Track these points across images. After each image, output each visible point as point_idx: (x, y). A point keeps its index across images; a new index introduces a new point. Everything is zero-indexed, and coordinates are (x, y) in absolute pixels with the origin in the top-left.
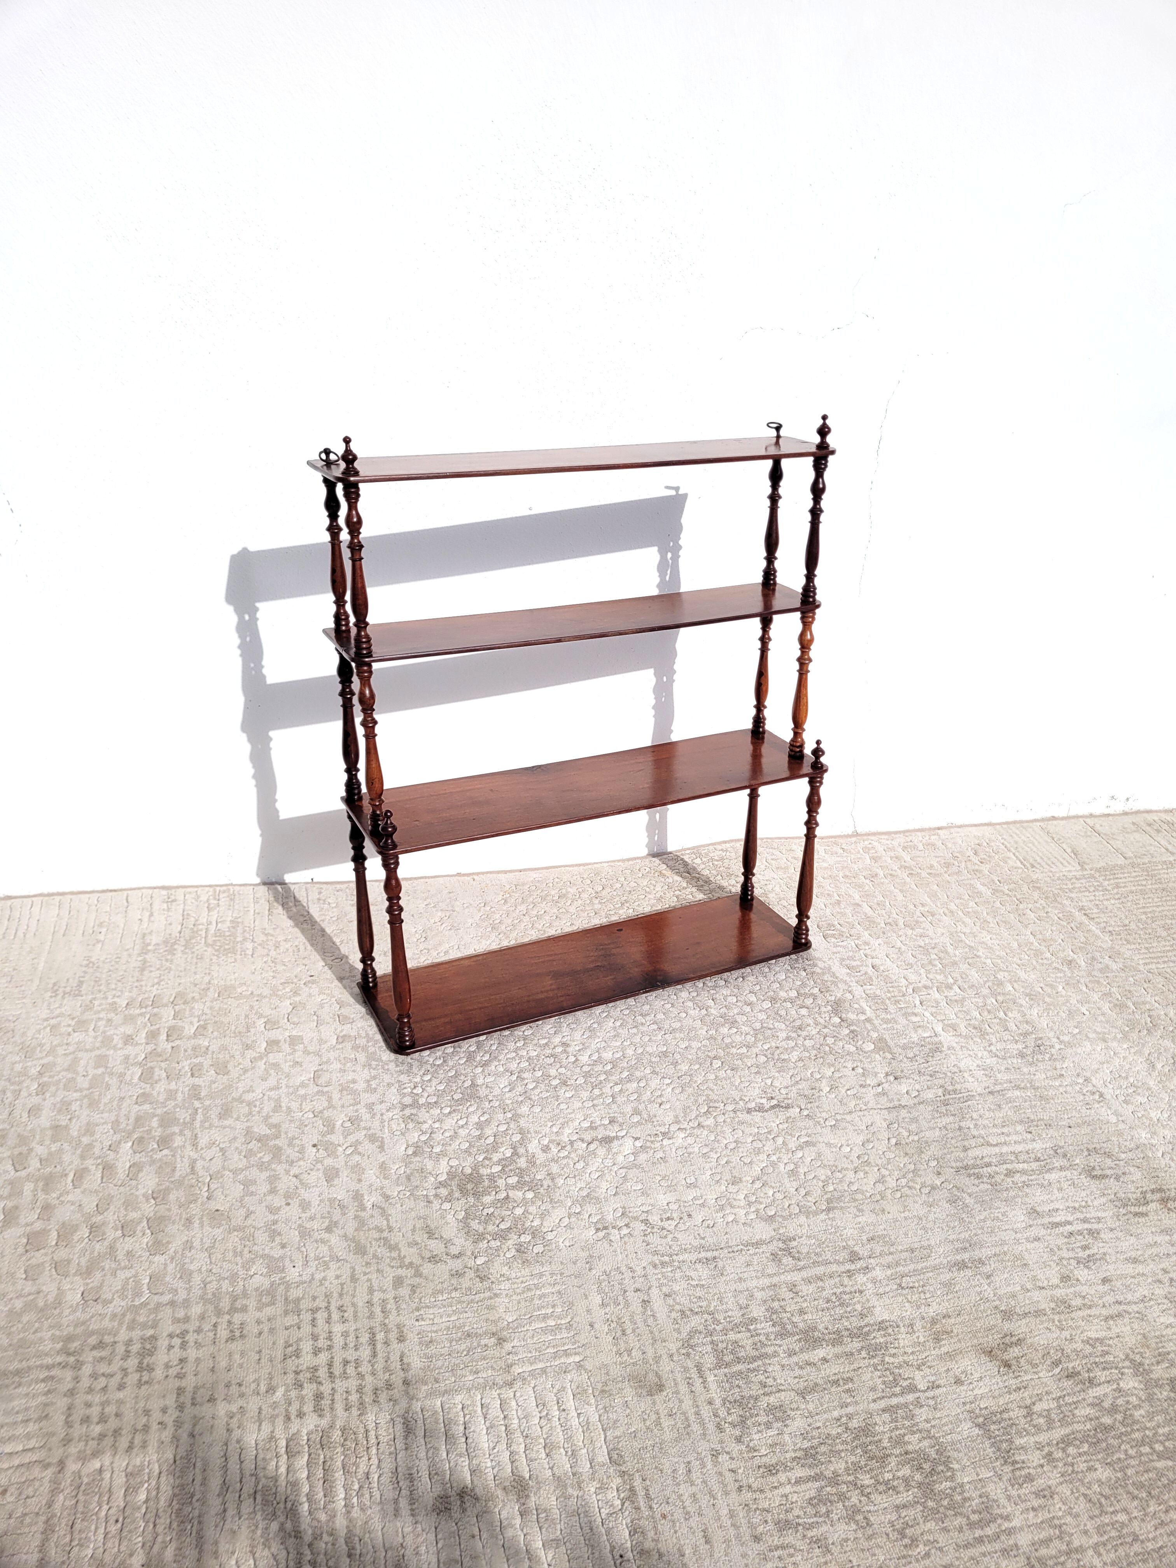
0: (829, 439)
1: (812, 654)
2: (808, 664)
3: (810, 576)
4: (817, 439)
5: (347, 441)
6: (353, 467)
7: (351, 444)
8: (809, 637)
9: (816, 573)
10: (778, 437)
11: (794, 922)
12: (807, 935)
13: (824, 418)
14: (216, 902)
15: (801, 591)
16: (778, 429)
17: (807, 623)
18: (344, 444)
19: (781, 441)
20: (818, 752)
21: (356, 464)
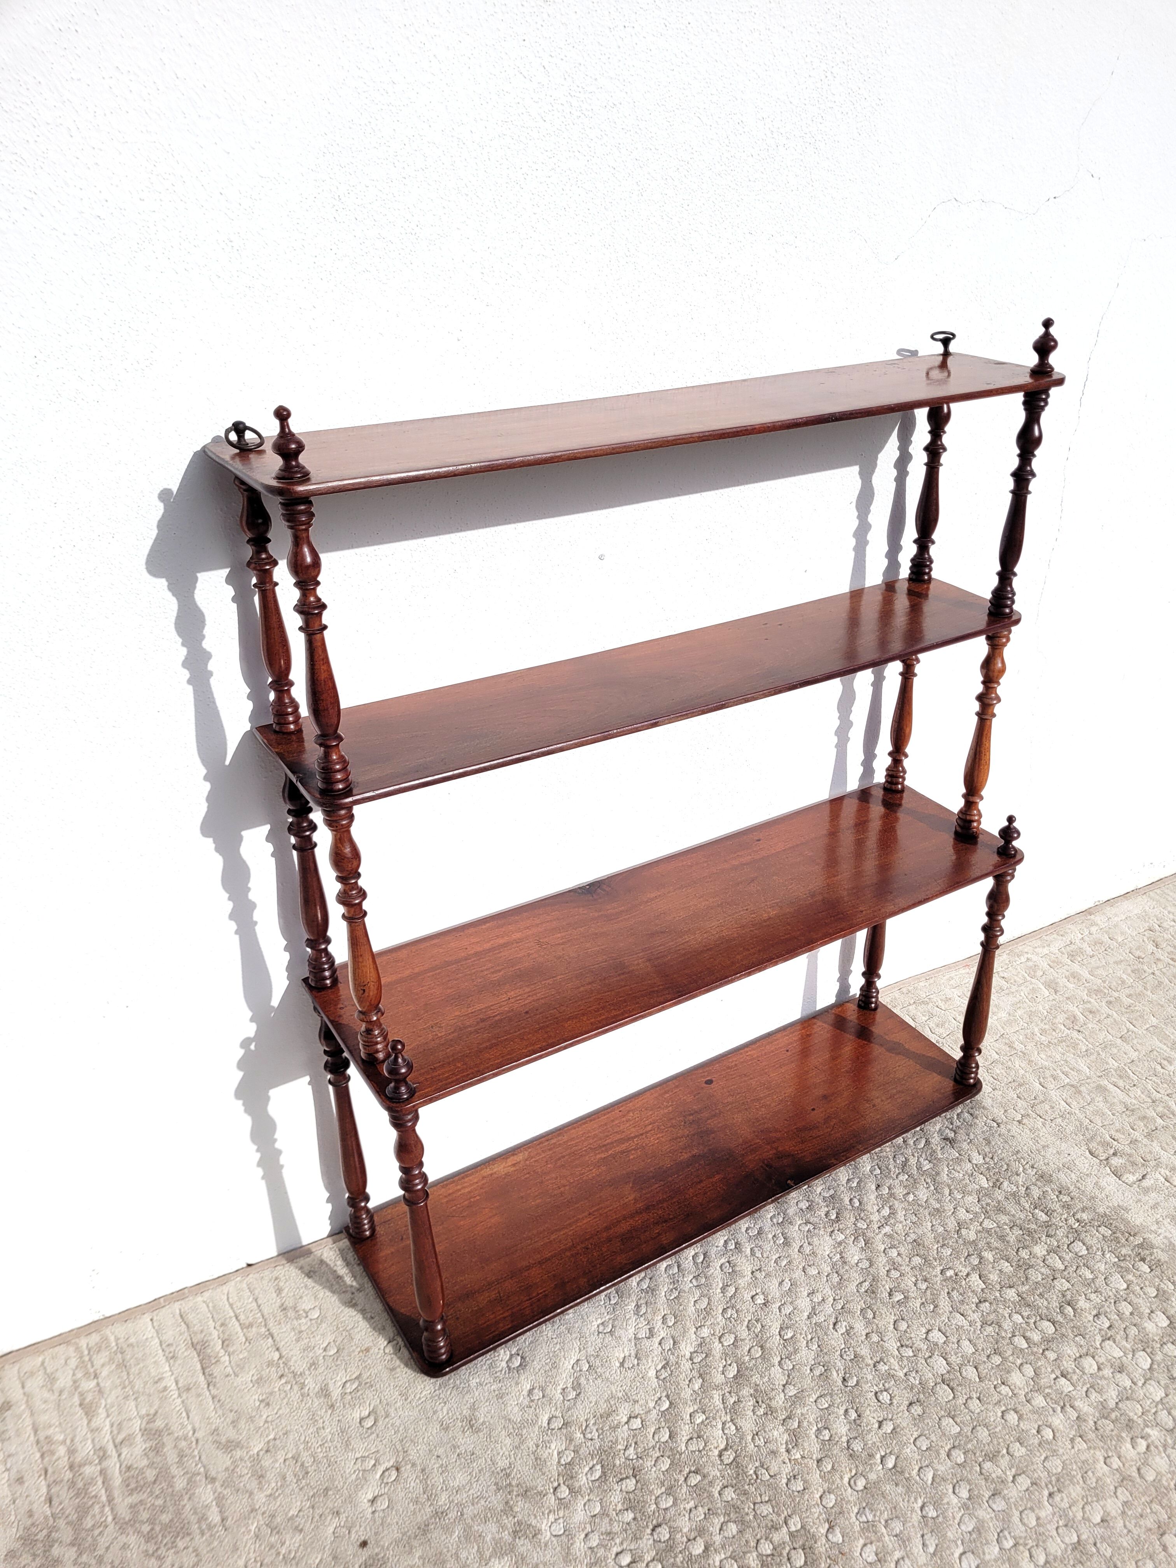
0: (1053, 359)
1: (1000, 690)
2: (993, 705)
3: (1006, 574)
4: (1033, 359)
5: (282, 415)
6: (298, 465)
7: (290, 421)
8: (1000, 665)
9: (1016, 569)
10: (946, 354)
11: (958, 1055)
12: (976, 1073)
13: (1048, 323)
14: (93, 1384)
15: (989, 596)
16: (946, 342)
17: (996, 644)
18: (277, 423)
19: (950, 360)
20: (1009, 833)
21: (302, 459)
